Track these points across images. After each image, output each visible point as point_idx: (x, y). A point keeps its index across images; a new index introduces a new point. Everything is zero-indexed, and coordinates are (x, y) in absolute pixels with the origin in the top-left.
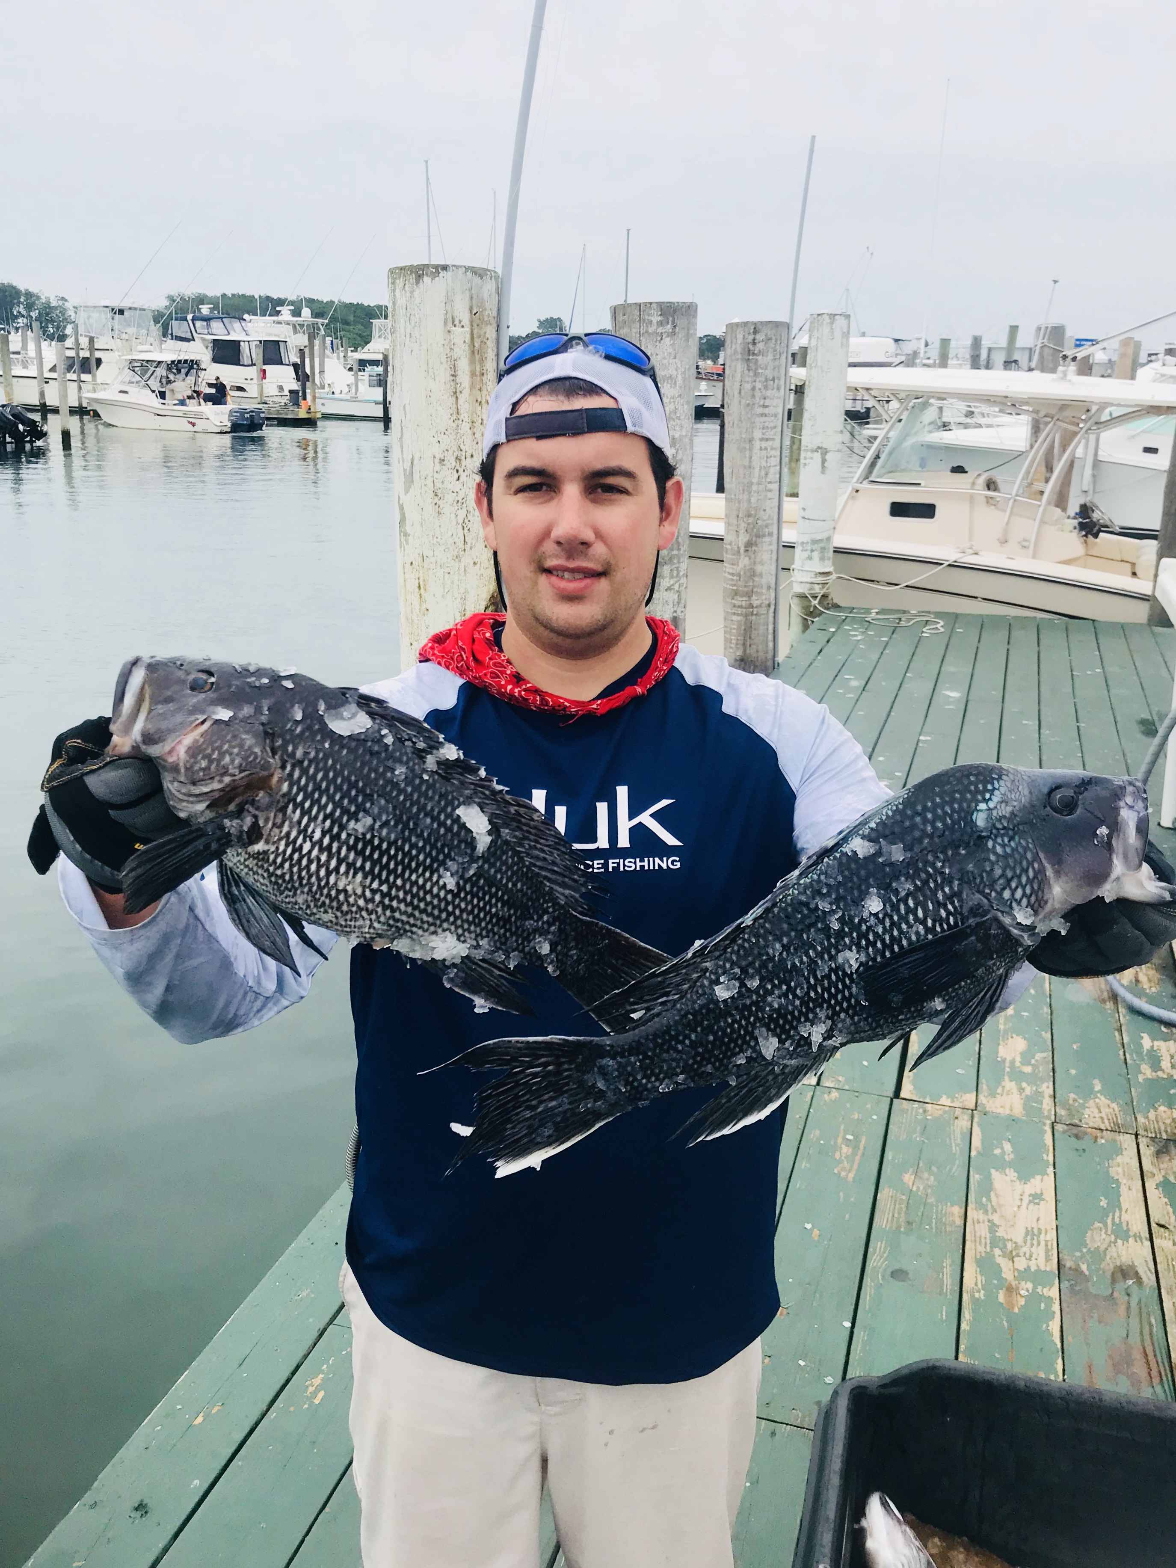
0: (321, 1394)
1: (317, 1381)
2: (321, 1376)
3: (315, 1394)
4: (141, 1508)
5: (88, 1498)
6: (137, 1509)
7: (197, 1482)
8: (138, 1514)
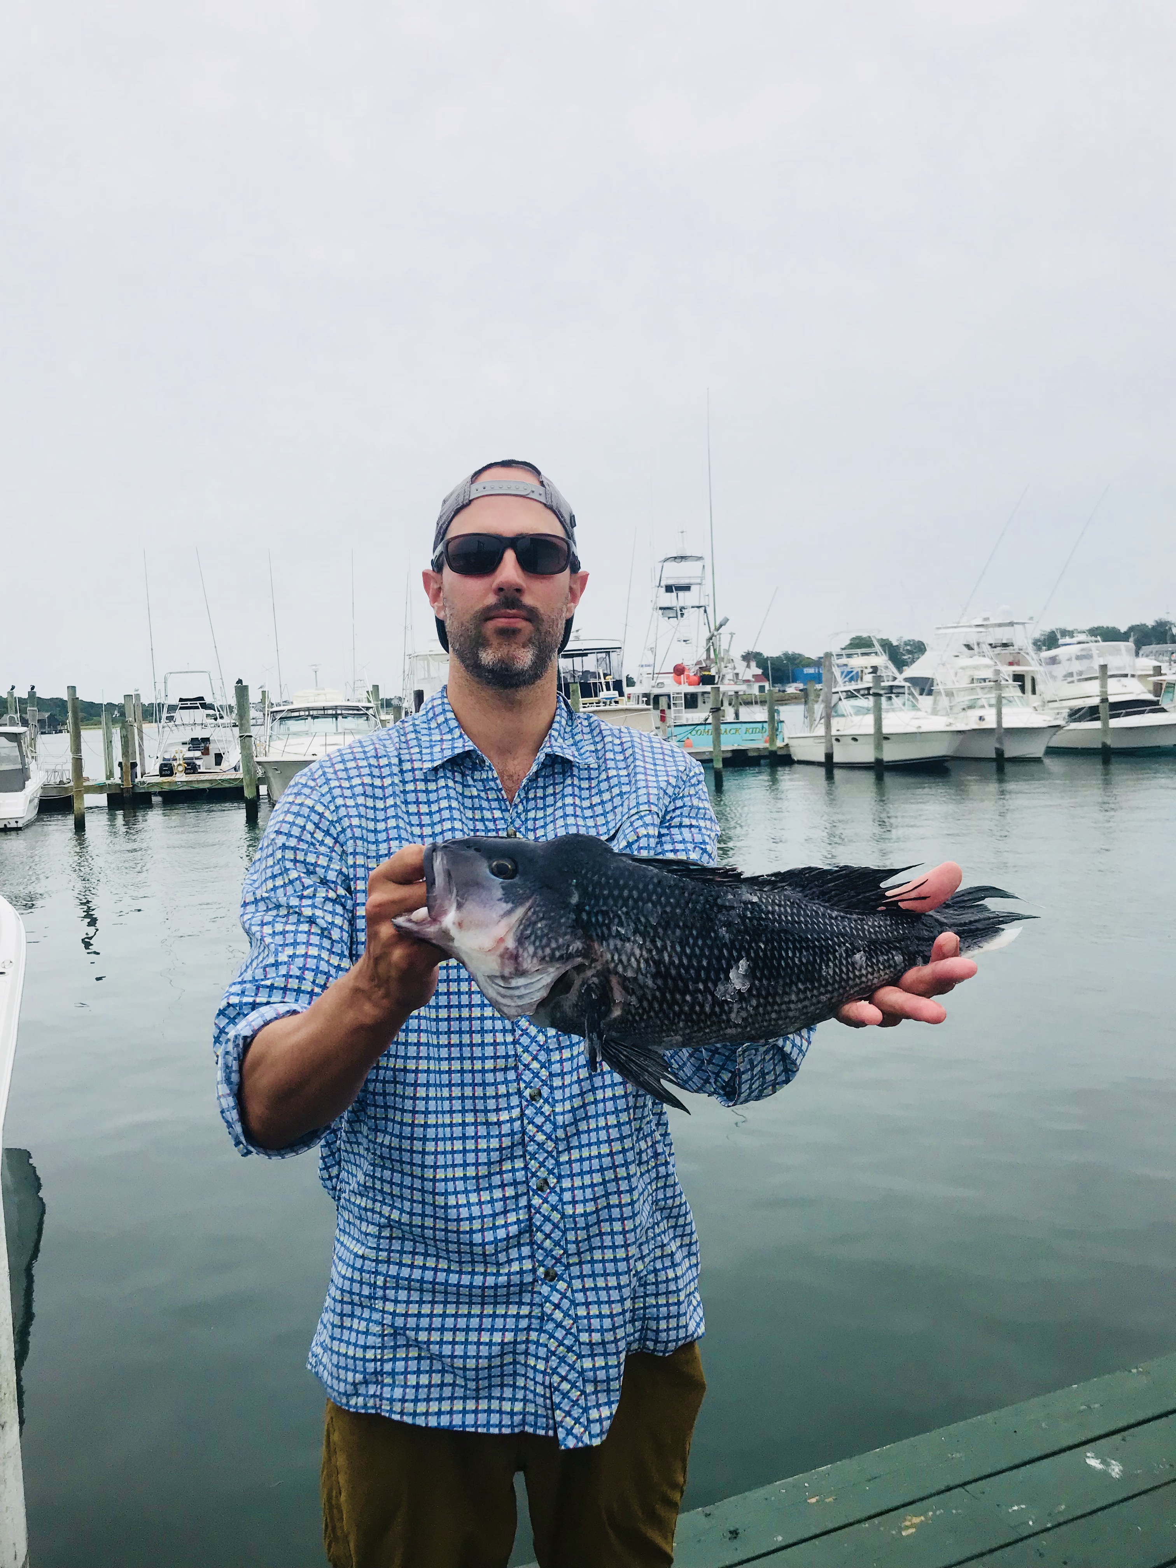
0: (912, 1530)
1: (916, 1520)
2: (923, 1518)
3: (908, 1527)
4: (734, 1534)
5: (708, 1509)
6: (730, 1532)
7: (780, 1538)
8: (729, 1535)
